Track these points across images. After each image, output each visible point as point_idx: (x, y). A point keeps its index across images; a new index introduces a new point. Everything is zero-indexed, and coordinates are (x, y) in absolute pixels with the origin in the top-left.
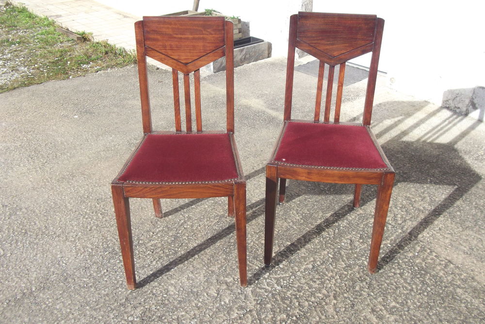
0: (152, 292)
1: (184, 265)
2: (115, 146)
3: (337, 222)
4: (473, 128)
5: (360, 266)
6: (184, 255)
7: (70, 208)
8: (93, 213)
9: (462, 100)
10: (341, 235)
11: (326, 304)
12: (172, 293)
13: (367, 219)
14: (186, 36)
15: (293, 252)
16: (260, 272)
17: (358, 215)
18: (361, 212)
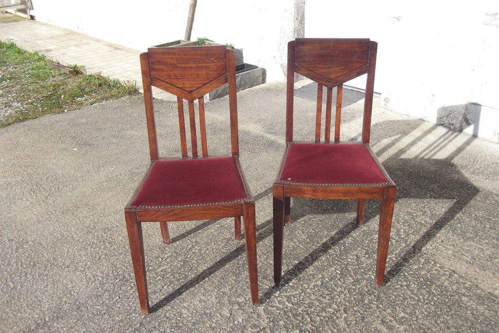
0: (165, 315)
1: (195, 288)
2: (117, 176)
3: (342, 240)
4: (468, 143)
5: (367, 280)
6: (194, 278)
7: (77, 239)
8: (100, 242)
9: (455, 117)
10: (347, 251)
11: (337, 318)
12: (186, 316)
13: (371, 235)
14: (190, 65)
15: (301, 271)
16: (270, 291)
17: (362, 231)
18: (365, 229)
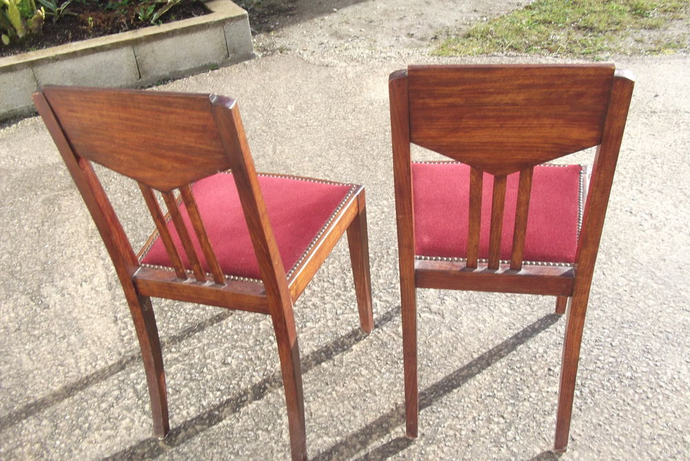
1: (494, 344)
